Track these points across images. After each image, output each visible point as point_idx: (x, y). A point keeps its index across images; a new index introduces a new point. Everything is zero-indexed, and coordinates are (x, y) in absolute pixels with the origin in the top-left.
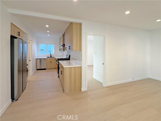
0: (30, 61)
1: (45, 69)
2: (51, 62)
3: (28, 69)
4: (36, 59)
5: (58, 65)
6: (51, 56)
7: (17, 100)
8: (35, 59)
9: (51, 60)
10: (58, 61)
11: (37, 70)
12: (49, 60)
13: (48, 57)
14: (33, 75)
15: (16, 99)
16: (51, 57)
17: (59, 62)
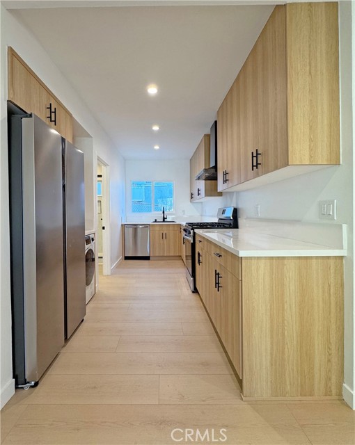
0: (104, 228)
1: (147, 258)
2: (164, 236)
3: (97, 255)
4: (123, 226)
5: (193, 245)
6: (164, 218)
7: (36, 384)
8: (120, 226)
9: (165, 228)
10: (193, 229)
11: (127, 258)
12: (157, 228)
13: (156, 221)
14: (112, 274)
15: (33, 383)
16: (164, 221)
17: (194, 233)
